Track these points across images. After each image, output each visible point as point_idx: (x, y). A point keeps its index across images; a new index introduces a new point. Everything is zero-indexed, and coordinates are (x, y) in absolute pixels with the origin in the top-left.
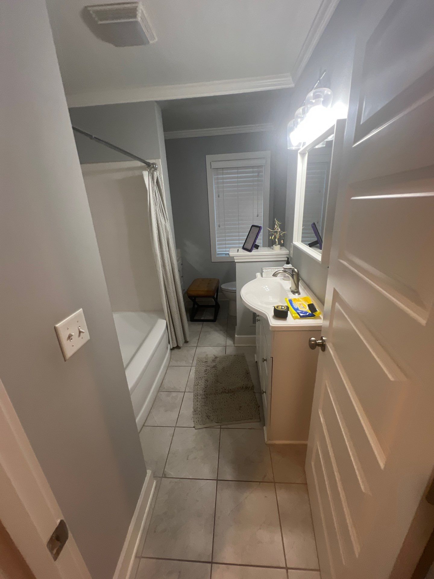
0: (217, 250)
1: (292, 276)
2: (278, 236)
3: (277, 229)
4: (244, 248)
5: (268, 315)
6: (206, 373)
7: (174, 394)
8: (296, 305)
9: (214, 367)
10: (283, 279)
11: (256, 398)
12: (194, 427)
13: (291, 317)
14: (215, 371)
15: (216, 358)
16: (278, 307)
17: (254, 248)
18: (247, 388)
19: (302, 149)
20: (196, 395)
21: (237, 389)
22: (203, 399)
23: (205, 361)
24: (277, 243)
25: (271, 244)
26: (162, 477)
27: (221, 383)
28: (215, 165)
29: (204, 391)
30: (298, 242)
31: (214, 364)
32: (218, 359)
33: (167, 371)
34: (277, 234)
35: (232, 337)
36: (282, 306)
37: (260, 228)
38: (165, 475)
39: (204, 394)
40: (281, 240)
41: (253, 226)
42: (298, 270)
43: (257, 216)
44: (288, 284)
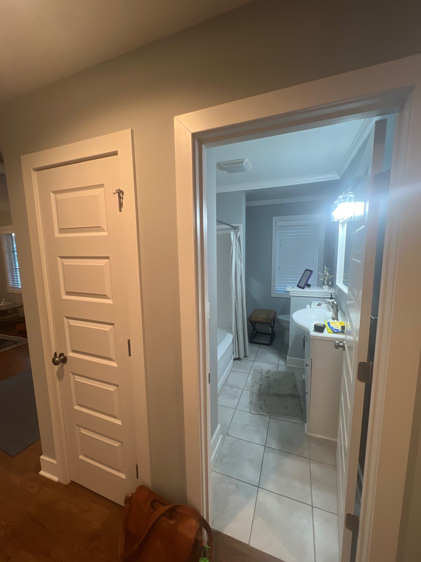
0: (276, 287)
1: (333, 307)
2: (326, 279)
3: (326, 273)
4: (298, 286)
5: (310, 329)
6: (261, 380)
7: (235, 389)
8: (332, 325)
9: (267, 377)
10: (328, 311)
11: (300, 404)
12: (250, 412)
13: (327, 331)
14: (267, 380)
15: (269, 371)
16: (317, 324)
17: (306, 286)
18: (293, 396)
19: (341, 221)
20: (252, 393)
21: (285, 395)
22: (257, 396)
23: (260, 372)
24: (326, 284)
25: (321, 284)
26: (226, 435)
27: (272, 389)
28: (279, 224)
29: (258, 391)
30: (340, 283)
31: (267, 375)
32: (271, 373)
33: (230, 373)
34: (326, 277)
35: (285, 359)
36: (320, 324)
37: (311, 271)
38: (228, 434)
39: (259, 393)
40: (329, 282)
41: (306, 270)
42: (337, 303)
43: (313, 262)
44: (331, 314)
